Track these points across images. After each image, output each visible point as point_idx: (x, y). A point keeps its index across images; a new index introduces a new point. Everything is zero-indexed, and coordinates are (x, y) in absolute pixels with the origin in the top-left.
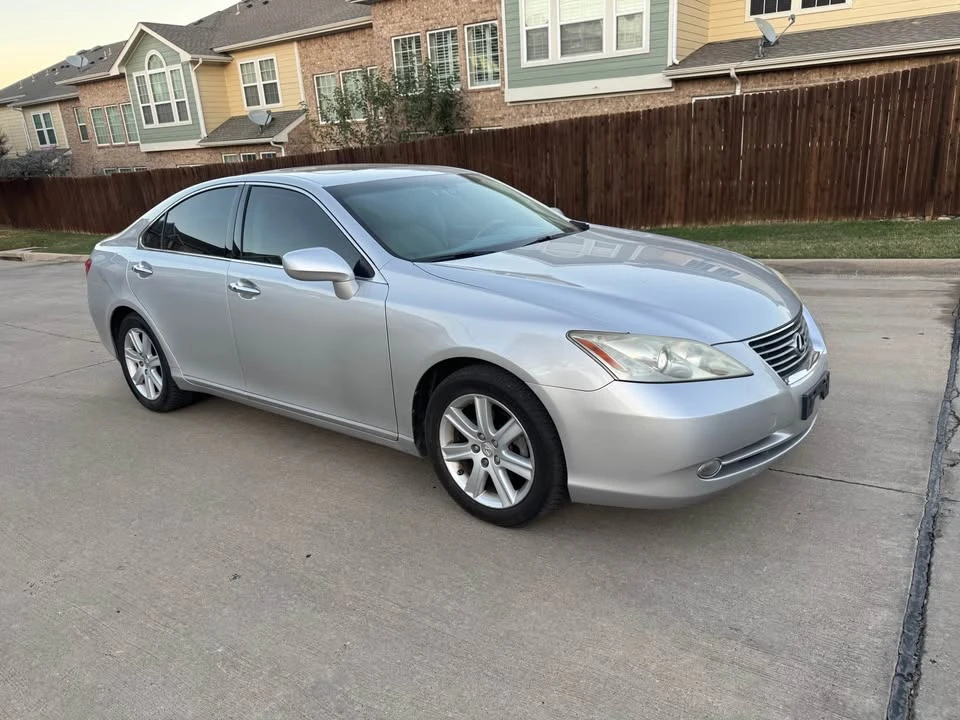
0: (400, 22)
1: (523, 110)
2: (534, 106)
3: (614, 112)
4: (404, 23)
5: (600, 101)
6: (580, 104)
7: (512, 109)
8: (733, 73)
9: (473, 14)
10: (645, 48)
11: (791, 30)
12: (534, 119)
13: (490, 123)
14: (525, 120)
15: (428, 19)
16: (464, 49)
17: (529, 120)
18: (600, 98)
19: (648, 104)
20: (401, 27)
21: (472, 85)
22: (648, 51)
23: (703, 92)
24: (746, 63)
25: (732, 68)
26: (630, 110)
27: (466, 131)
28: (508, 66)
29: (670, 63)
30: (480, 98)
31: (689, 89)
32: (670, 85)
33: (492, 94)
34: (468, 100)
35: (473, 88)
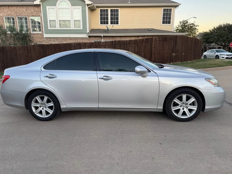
0: (7, 12)
1: (49, 40)
2: (52, 39)
3: (74, 42)
4: (8, 13)
5: (70, 39)
6: (65, 39)
7: (46, 39)
8: (102, 36)
9: (32, 14)
10: (81, 28)
11: (113, 28)
12: (52, 42)
13: (39, 42)
14: (50, 42)
15: (17, 13)
16: (30, 23)
17: (51, 42)
18: (71, 38)
19: (83, 41)
20: (7, 14)
21: (32, 32)
22: (82, 29)
23: (95, 39)
24: (105, 34)
25: (102, 35)
26: (78, 42)
27: (31, 44)
28: (44, 28)
29: (88, 32)
30: (35, 36)
31: (92, 38)
32: (88, 37)
33: (39, 35)
34: (32, 36)
35: (33, 33)
